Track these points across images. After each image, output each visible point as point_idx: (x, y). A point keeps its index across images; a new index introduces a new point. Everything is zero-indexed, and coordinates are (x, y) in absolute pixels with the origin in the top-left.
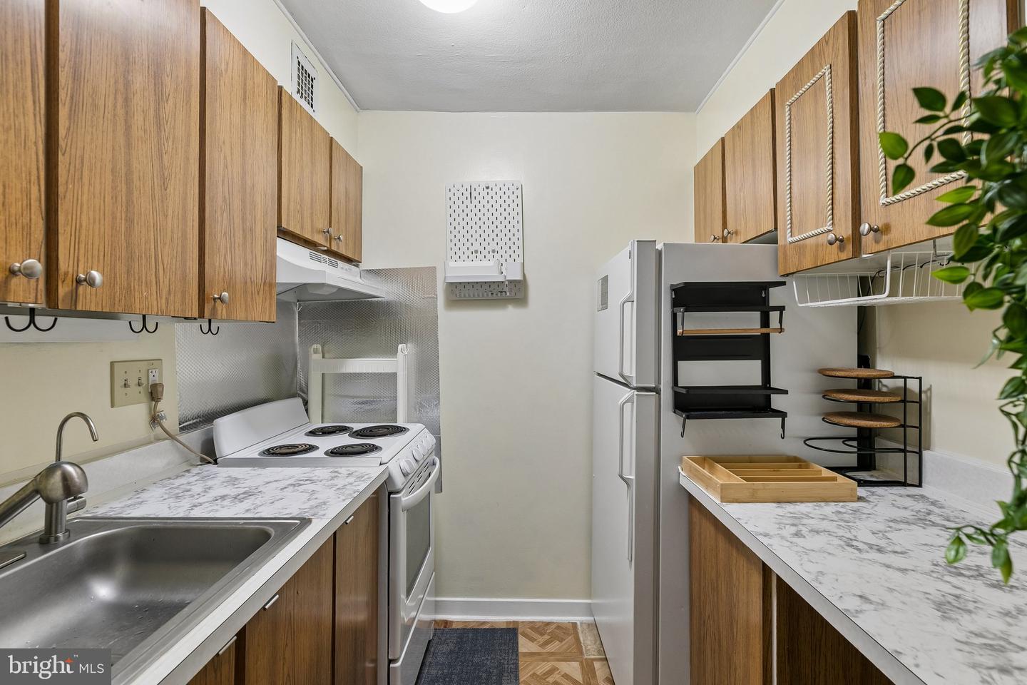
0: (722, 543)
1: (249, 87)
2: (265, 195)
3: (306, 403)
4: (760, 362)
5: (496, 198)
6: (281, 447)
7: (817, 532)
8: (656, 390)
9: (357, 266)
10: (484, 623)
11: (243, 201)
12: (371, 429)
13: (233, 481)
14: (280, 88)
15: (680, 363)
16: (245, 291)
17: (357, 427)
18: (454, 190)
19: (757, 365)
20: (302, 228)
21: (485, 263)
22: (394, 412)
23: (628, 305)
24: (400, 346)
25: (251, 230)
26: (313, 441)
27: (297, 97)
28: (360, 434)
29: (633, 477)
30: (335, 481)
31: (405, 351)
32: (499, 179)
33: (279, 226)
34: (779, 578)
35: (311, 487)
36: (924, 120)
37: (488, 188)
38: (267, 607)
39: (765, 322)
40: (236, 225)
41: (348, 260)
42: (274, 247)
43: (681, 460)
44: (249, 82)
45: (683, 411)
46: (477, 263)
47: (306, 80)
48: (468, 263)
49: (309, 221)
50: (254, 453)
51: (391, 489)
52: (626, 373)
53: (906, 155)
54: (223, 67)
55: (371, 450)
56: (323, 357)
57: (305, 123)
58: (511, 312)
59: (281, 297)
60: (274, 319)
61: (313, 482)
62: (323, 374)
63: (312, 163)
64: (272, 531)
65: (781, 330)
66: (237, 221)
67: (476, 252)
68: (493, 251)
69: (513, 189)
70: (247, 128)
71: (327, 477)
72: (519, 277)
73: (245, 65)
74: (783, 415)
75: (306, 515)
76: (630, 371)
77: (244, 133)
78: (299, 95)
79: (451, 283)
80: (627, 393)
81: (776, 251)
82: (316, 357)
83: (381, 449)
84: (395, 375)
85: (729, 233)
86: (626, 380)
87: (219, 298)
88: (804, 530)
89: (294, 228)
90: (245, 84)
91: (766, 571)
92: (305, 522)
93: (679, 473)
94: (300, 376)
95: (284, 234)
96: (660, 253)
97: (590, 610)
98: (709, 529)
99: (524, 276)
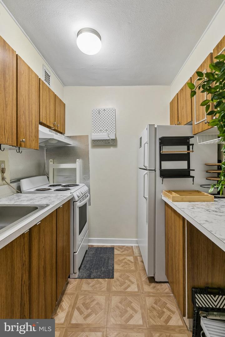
0: (173, 214)
1: (30, 78)
2: (35, 111)
3: (48, 178)
4: (187, 162)
5: (107, 113)
6: (41, 189)
7: (199, 208)
8: (155, 170)
9: (64, 135)
10: (104, 246)
11: (29, 113)
12: (68, 185)
13: (27, 197)
14: (40, 79)
15: (162, 162)
16: (30, 140)
17: (64, 184)
18: (94, 111)
19: (186, 163)
20: (46, 122)
21: (104, 134)
22: (76, 181)
23: (146, 145)
24: (77, 160)
25: (31, 121)
26: (50, 188)
27: (45, 82)
28: (64, 186)
29: (148, 197)
30: (57, 197)
31: (79, 162)
32: (108, 107)
33: (40, 121)
34: (187, 221)
35: (50, 198)
36: (199, 80)
37: (104, 110)
38: (37, 224)
39: (188, 149)
40: (27, 120)
41: (61, 133)
42: (38, 127)
43: (162, 192)
44: (30, 77)
45: (163, 176)
46: (101, 134)
47: (47, 76)
48: (98, 134)
49: (49, 120)
50: (33, 190)
51: (74, 201)
52: (146, 165)
53: (195, 89)
54: (23, 72)
55: (68, 190)
56: (53, 163)
57: (47, 90)
58: (112, 149)
59: (40, 144)
60: (38, 149)
61: (50, 197)
62: (53, 169)
63: (49, 102)
64: (39, 207)
65: (193, 151)
66: (27, 118)
67: (101, 130)
68: (106, 130)
69: (112, 110)
70: (30, 91)
71: (54, 196)
72: (114, 138)
73: (29, 71)
74: (193, 177)
75: (48, 204)
76: (147, 164)
77: (29, 92)
78: (45, 81)
79: (93, 140)
80: (146, 171)
81: (192, 127)
82: (51, 163)
83: (71, 189)
84: (76, 168)
85: (179, 123)
86: (146, 168)
87: (22, 141)
88: (195, 208)
89: (44, 122)
90: (29, 77)
91: (184, 219)
92: (48, 205)
93: (162, 196)
94: (46, 169)
95: (41, 124)
96: (156, 128)
97: (137, 242)
98: (170, 211)
99: (116, 138)
